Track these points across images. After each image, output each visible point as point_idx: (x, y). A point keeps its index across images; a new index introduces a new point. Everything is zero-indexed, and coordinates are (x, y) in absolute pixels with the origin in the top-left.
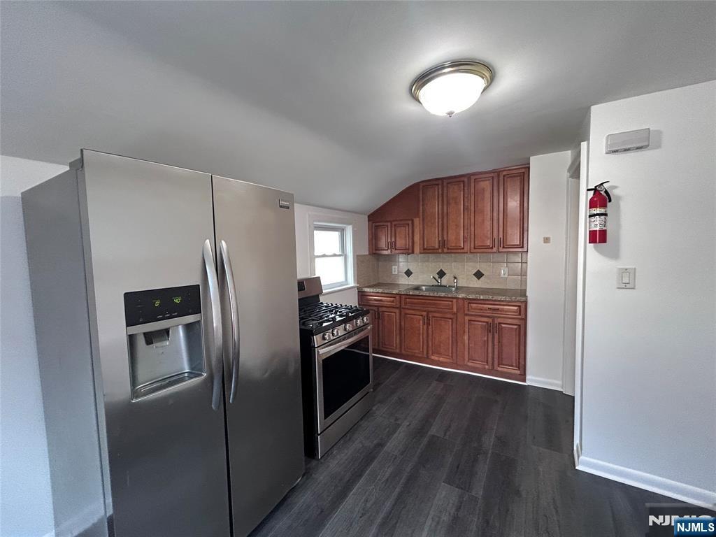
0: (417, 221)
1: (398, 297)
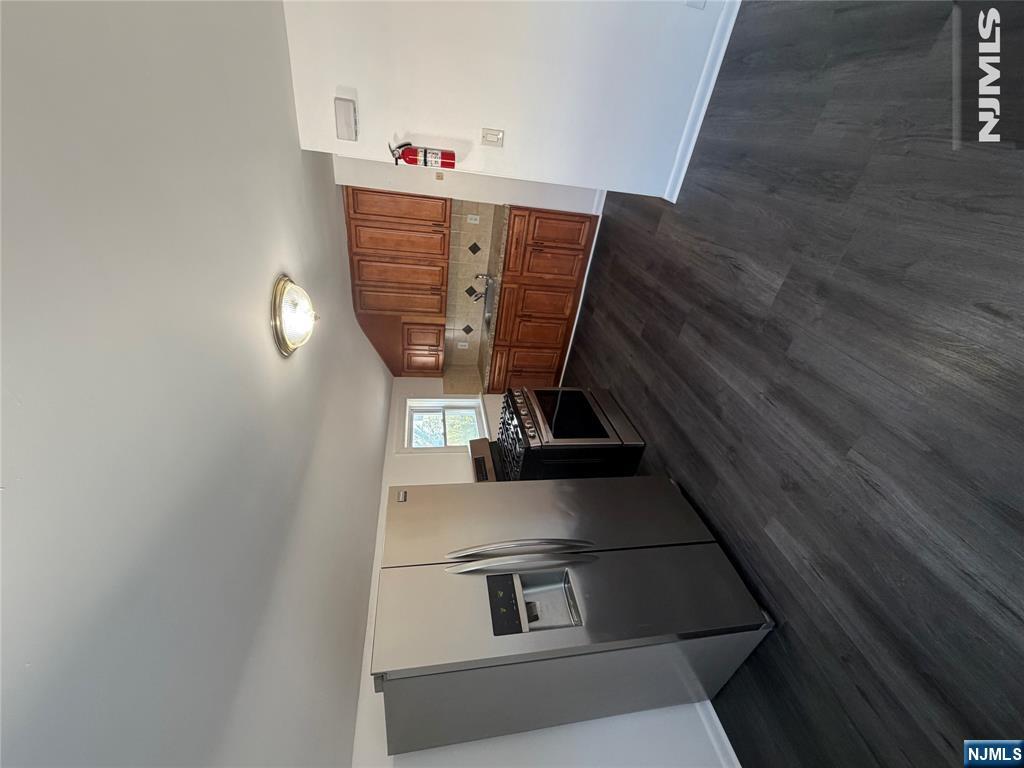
0: (405, 319)
1: (497, 349)
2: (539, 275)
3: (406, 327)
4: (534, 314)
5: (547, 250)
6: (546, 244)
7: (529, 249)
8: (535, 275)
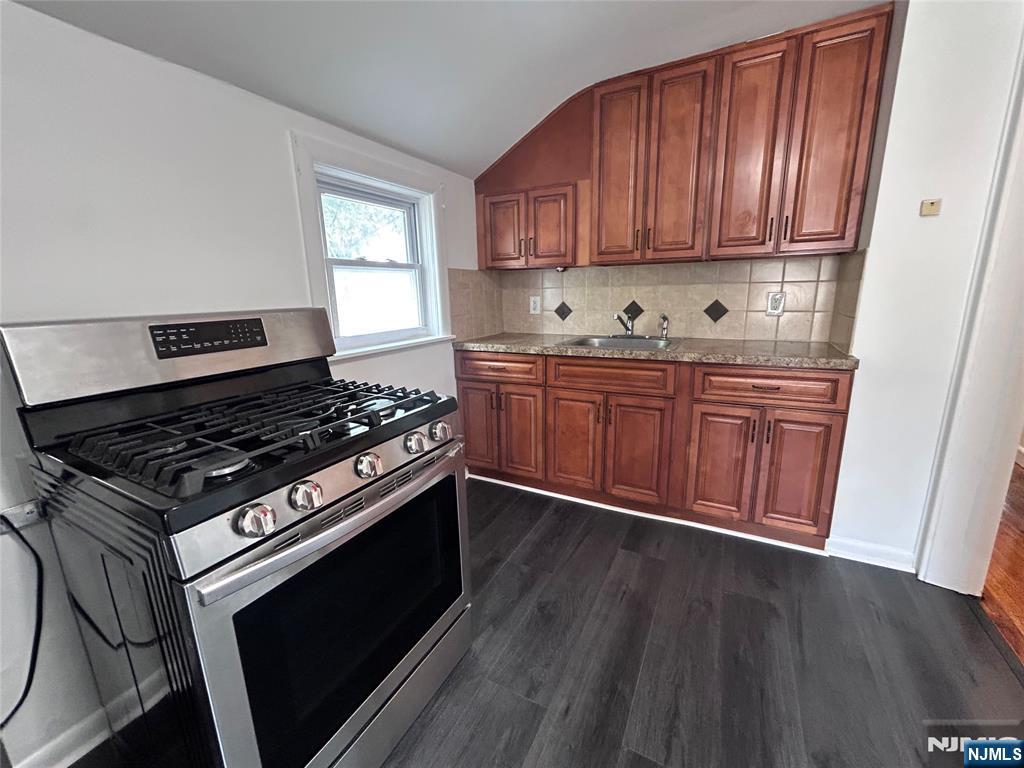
0: (584, 185)
1: (540, 362)
2: (695, 435)
3: (569, 190)
4: (611, 429)
5: (752, 449)
6: (767, 448)
7: (754, 415)
8: (696, 427)
